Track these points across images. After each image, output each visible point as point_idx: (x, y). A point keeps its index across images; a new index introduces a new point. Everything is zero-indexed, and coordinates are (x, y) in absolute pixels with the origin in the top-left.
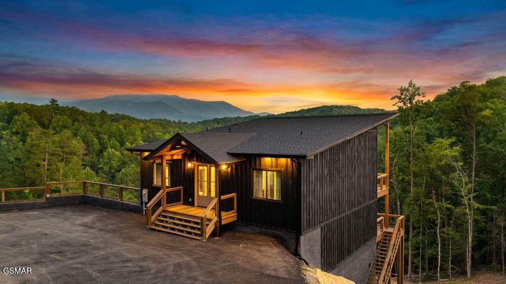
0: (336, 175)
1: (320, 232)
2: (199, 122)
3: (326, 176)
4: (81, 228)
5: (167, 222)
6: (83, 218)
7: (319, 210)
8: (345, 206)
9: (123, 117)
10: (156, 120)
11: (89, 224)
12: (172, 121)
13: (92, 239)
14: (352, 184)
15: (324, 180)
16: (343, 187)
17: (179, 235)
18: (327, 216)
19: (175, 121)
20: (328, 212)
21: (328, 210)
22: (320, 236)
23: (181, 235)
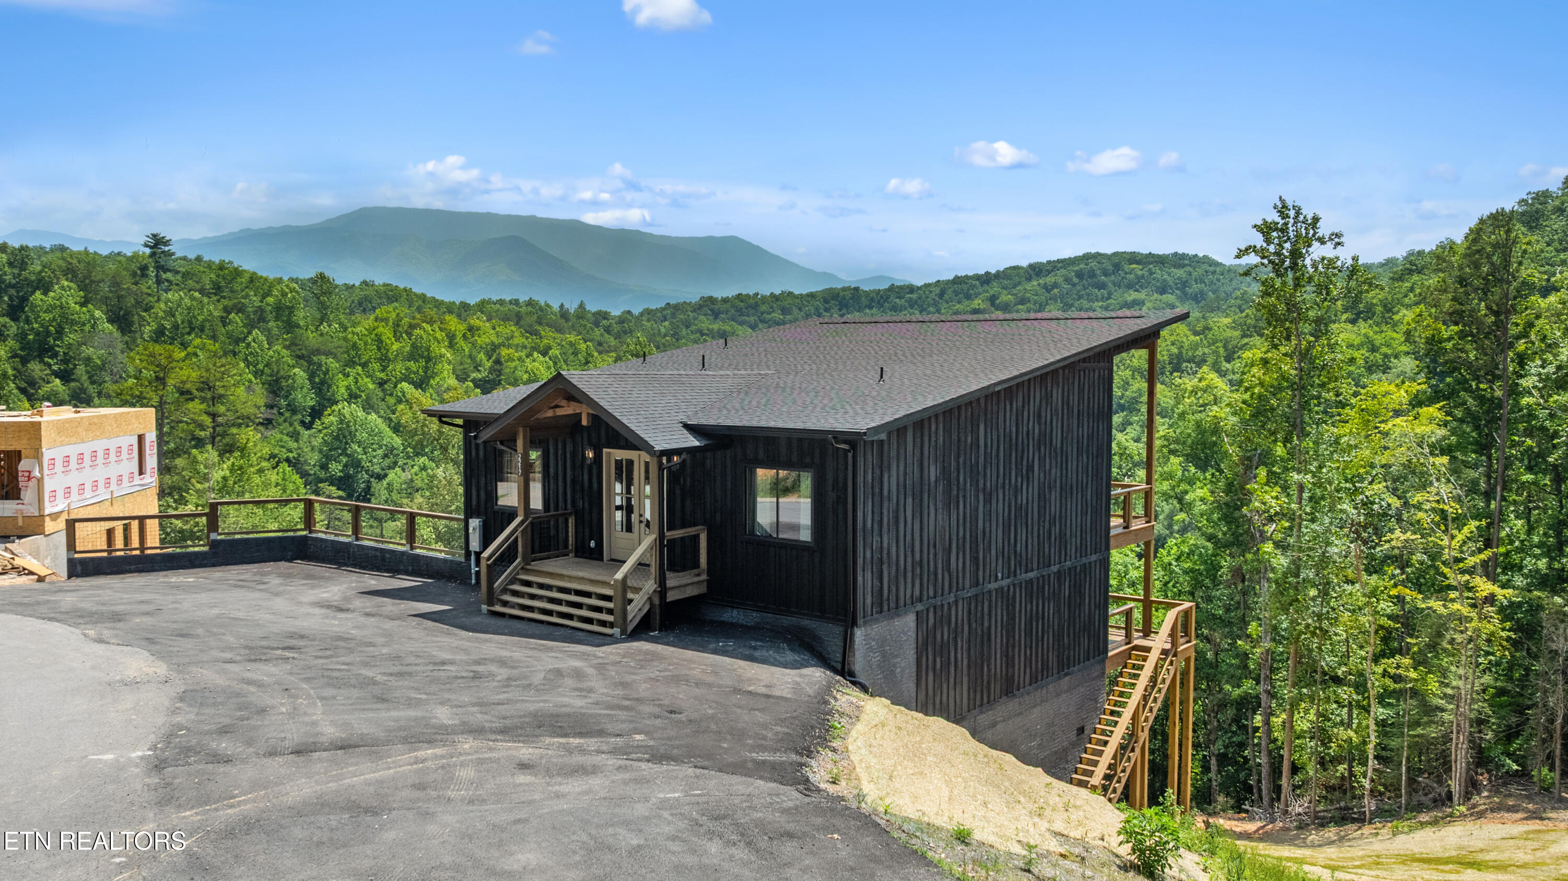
0: (965, 483)
1: (913, 625)
2: (648, 312)
3: (933, 484)
4: (317, 611)
5: (533, 597)
6: (316, 591)
7: (909, 568)
8: (993, 565)
9: (391, 295)
10: (501, 302)
11: (335, 603)
12: (556, 307)
13: (353, 628)
14: (1019, 508)
15: (926, 495)
16: (988, 515)
17: (562, 625)
18: (935, 586)
19: (567, 306)
20: (940, 577)
21: (940, 572)
22: (912, 634)
23: (567, 626)
